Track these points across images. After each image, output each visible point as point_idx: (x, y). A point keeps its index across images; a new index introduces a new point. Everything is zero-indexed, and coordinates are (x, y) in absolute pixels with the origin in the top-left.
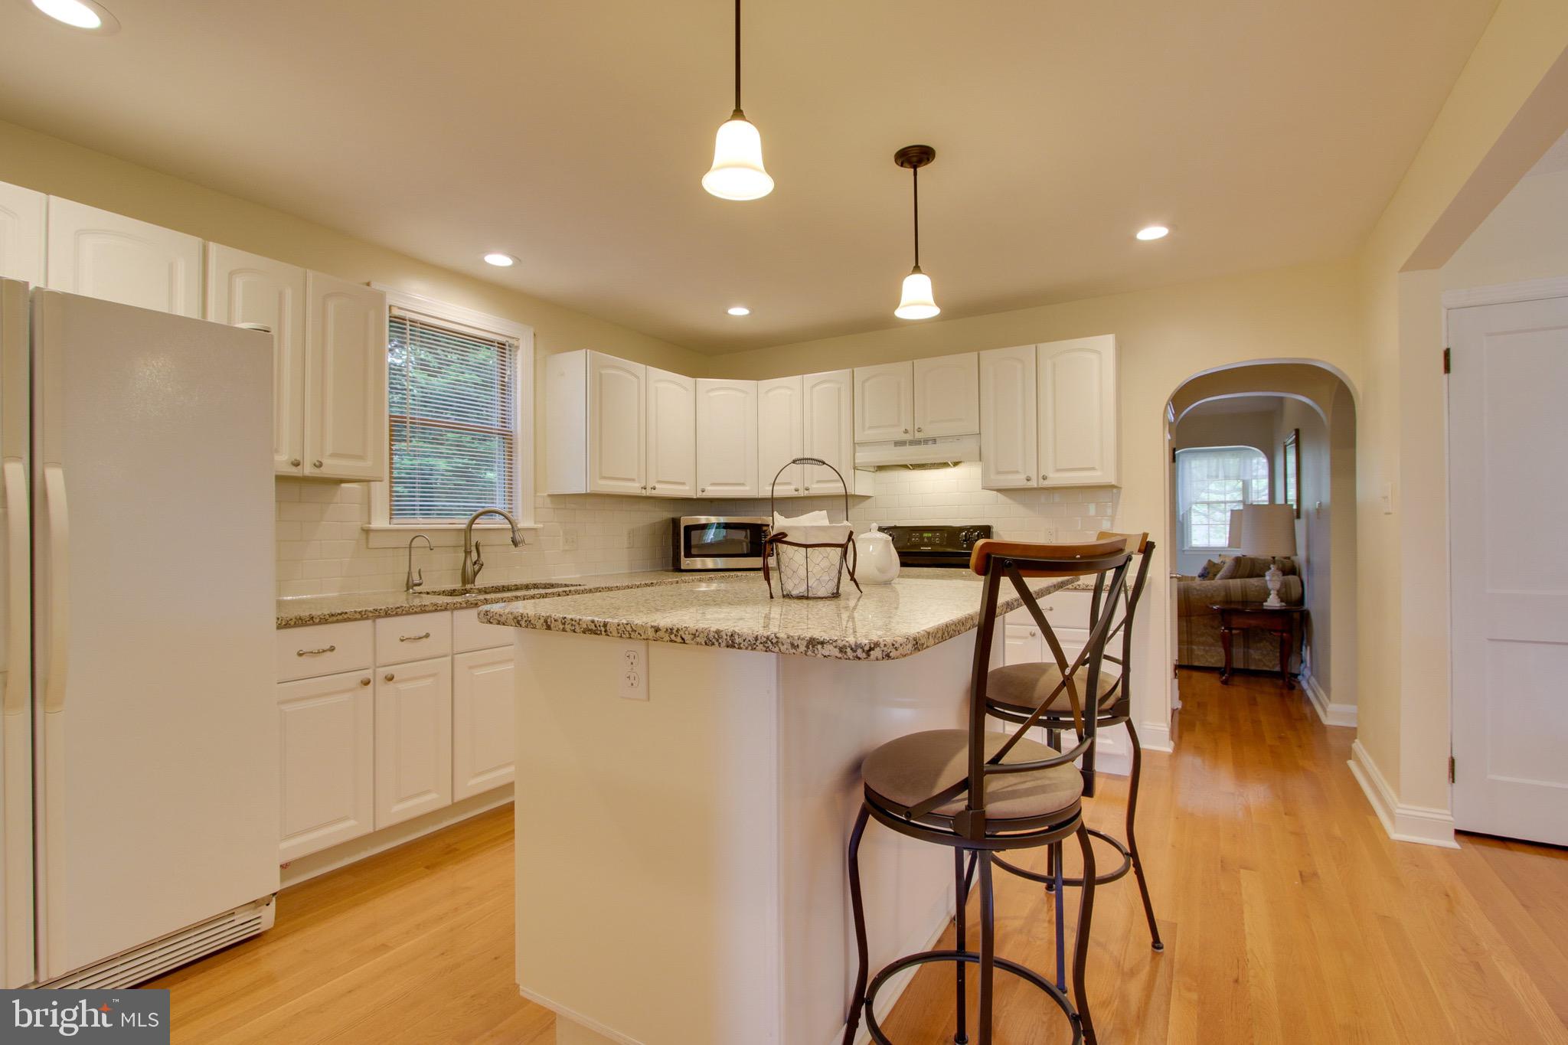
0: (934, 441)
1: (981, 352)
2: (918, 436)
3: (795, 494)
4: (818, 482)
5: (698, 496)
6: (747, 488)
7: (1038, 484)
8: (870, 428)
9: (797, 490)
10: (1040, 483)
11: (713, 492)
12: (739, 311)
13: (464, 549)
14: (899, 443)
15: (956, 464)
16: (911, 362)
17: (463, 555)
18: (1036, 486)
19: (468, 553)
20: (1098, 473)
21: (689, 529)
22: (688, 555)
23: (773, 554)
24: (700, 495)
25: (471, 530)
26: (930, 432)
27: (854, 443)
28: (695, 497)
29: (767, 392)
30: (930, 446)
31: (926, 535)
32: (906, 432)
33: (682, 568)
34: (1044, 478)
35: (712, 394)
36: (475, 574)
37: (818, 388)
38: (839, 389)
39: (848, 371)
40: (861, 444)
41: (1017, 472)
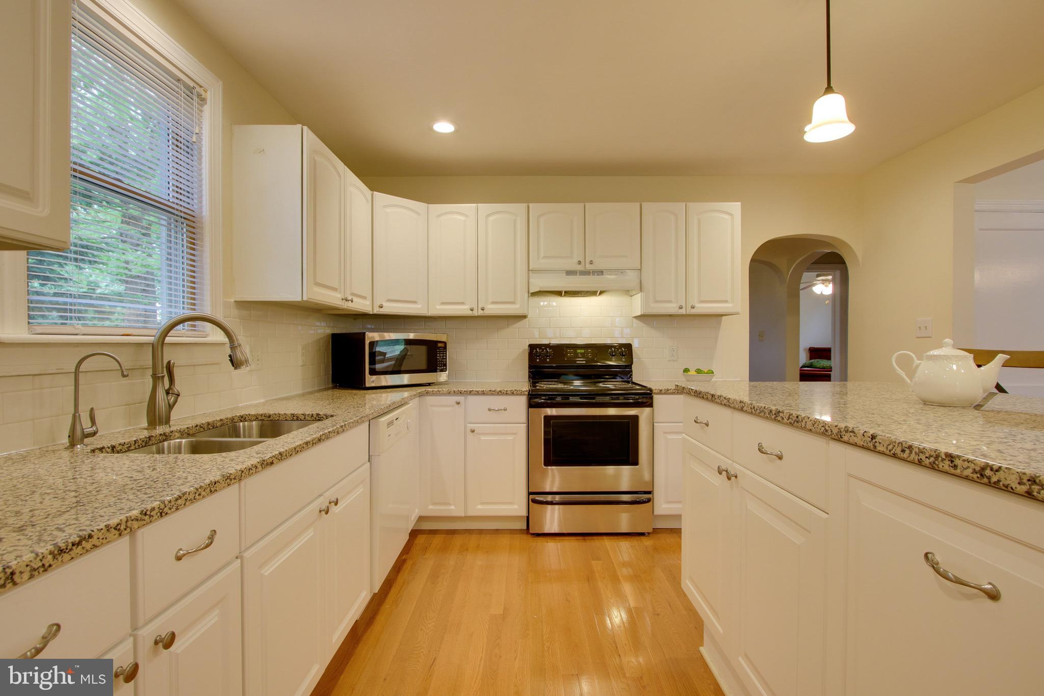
0: (601, 272)
1: (643, 203)
2: (589, 267)
3: (470, 313)
4: (493, 303)
5: (375, 312)
6: (419, 306)
7: (686, 311)
8: (544, 257)
9: (472, 310)
10: (688, 312)
11: (390, 308)
12: (444, 127)
13: (150, 372)
14: (569, 273)
15: (601, 293)
16: (583, 204)
17: (150, 381)
18: (684, 313)
19: (156, 378)
20: (729, 305)
21: (372, 344)
22: (373, 372)
23: (446, 369)
24: (377, 311)
25: (163, 343)
26: (599, 265)
27: (529, 270)
28: (371, 313)
29: (439, 216)
30: (596, 278)
31: (579, 351)
32: (580, 263)
33: (367, 385)
34: (693, 307)
35: (388, 210)
36: (171, 407)
37: (491, 218)
38: (515, 221)
39: (524, 205)
40: (534, 271)
41: (670, 302)
